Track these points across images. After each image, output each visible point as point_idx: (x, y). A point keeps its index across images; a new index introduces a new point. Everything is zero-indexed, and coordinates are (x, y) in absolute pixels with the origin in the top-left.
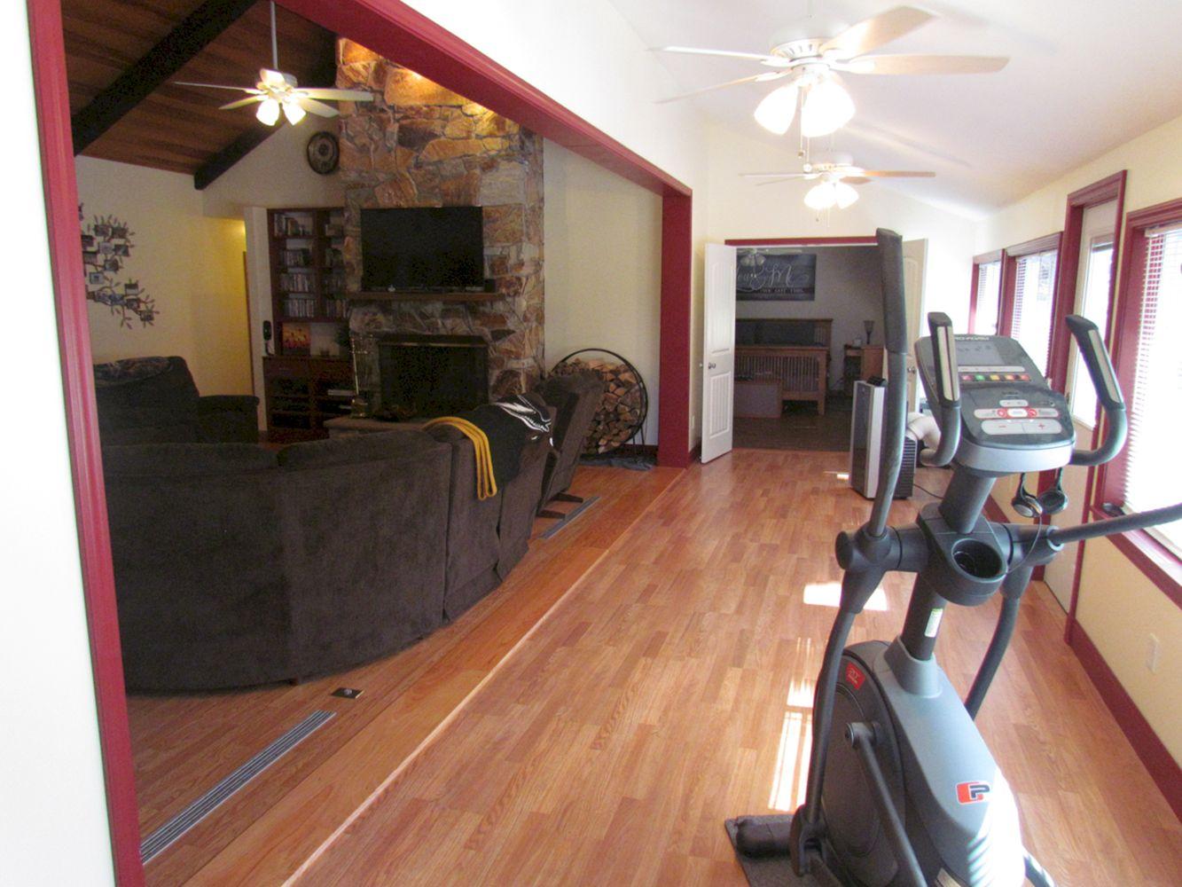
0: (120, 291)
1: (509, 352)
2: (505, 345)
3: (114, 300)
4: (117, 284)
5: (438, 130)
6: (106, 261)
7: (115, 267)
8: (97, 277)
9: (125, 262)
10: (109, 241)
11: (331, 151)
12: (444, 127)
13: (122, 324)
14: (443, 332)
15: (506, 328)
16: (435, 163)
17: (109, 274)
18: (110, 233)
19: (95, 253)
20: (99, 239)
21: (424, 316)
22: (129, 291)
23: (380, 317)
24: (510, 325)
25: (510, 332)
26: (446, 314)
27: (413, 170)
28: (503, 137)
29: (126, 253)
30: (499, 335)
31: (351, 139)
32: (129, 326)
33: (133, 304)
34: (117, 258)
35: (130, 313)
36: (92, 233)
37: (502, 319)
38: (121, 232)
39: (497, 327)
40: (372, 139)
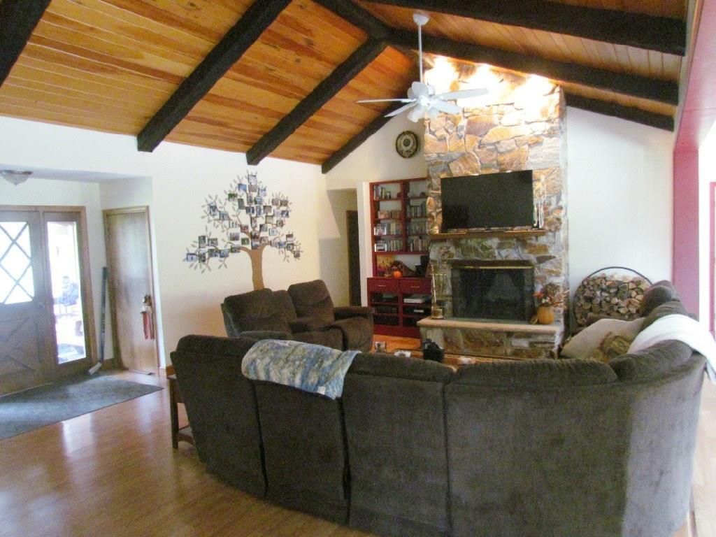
0: (283, 239)
1: (550, 272)
2: (547, 266)
3: (280, 245)
4: (283, 235)
5: (496, 121)
6: (277, 221)
7: (281, 224)
8: (273, 231)
9: (287, 221)
10: (278, 208)
11: (412, 144)
12: (500, 119)
13: (284, 259)
14: (499, 258)
15: (548, 255)
16: (494, 144)
17: (279, 229)
18: (279, 204)
19: (272, 216)
20: (274, 207)
21: (485, 248)
22: (289, 239)
23: (452, 250)
24: (551, 252)
25: (551, 258)
26: (500, 246)
27: (477, 150)
28: (547, 121)
29: (287, 215)
30: (542, 260)
31: (433, 133)
32: (288, 261)
33: (290, 246)
34: (283, 219)
35: (289, 253)
36: (271, 204)
37: (545, 248)
38: (285, 203)
39: (542, 254)
40: (447, 132)
